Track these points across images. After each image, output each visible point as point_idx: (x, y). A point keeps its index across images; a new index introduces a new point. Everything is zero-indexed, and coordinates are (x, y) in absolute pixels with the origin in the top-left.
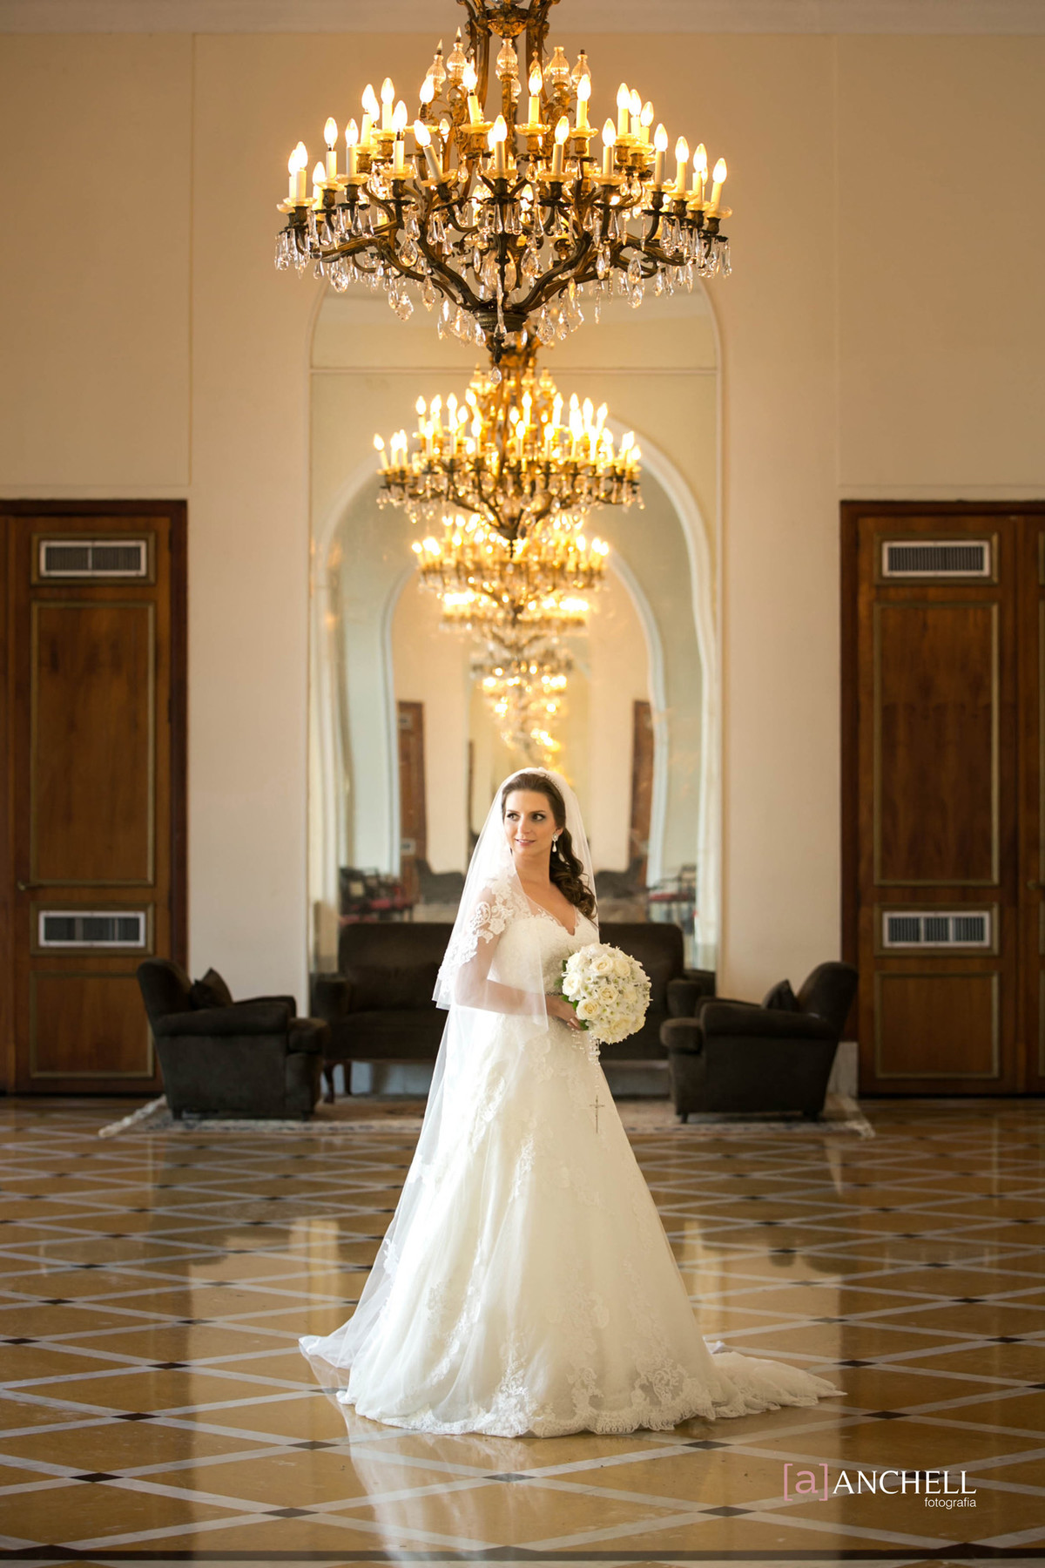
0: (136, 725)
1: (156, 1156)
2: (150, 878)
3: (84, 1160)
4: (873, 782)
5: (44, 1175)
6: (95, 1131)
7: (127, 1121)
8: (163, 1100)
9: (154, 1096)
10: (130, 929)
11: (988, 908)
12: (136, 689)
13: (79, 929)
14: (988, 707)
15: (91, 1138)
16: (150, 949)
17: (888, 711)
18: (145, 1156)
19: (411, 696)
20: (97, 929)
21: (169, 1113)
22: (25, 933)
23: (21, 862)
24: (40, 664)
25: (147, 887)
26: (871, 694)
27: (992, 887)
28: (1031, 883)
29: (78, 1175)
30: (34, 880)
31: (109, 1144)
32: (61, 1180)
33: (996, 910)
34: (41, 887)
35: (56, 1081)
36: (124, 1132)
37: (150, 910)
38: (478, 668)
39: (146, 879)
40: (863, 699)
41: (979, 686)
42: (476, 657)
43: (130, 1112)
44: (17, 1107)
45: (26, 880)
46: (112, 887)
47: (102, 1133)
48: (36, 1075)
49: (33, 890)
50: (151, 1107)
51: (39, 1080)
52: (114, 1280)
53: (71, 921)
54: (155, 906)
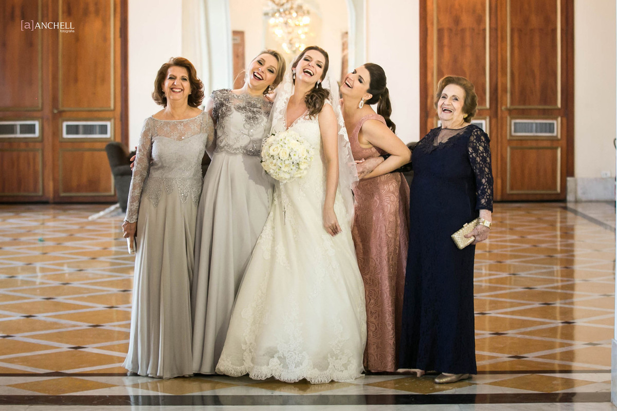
0: (105, 39)
1: (116, 227)
2: (112, 107)
3: (82, 229)
4: (433, 63)
5: (63, 235)
6: (87, 217)
7: (102, 213)
8: (118, 205)
9: (114, 203)
10: (103, 129)
11: (485, 119)
12: (105, 23)
13: (81, 130)
14: (484, 30)
15: (85, 220)
16: (112, 139)
17: (440, 31)
18: (111, 227)
19: (239, 28)
20: (89, 130)
21: (120, 210)
22: (57, 132)
23: (55, 100)
24: (63, 12)
25: (111, 111)
26: (432, 24)
27: (487, 110)
28: (503, 108)
29: (79, 235)
30: (61, 108)
31: (93, 223)
32: (71, 237)
33: (488, 120)
34: (64, 111)
35: (71, 197)
36: (100, 218)
37: (113, 120)
38: (266, 14)
39: (110, 107)
40: (429, 26)
41: (480, 20)
42: (266, 9)
43: (104, 209)
44: (54, 208)
45: (57, 108)
46: (96, 111)
47: (90, 218)
48: (62, 194)
49: (61, 112)
50: (113, 207)
51: (63, 197)
52: (90, 276)
53: (77, 126)
54: (115, 119)
